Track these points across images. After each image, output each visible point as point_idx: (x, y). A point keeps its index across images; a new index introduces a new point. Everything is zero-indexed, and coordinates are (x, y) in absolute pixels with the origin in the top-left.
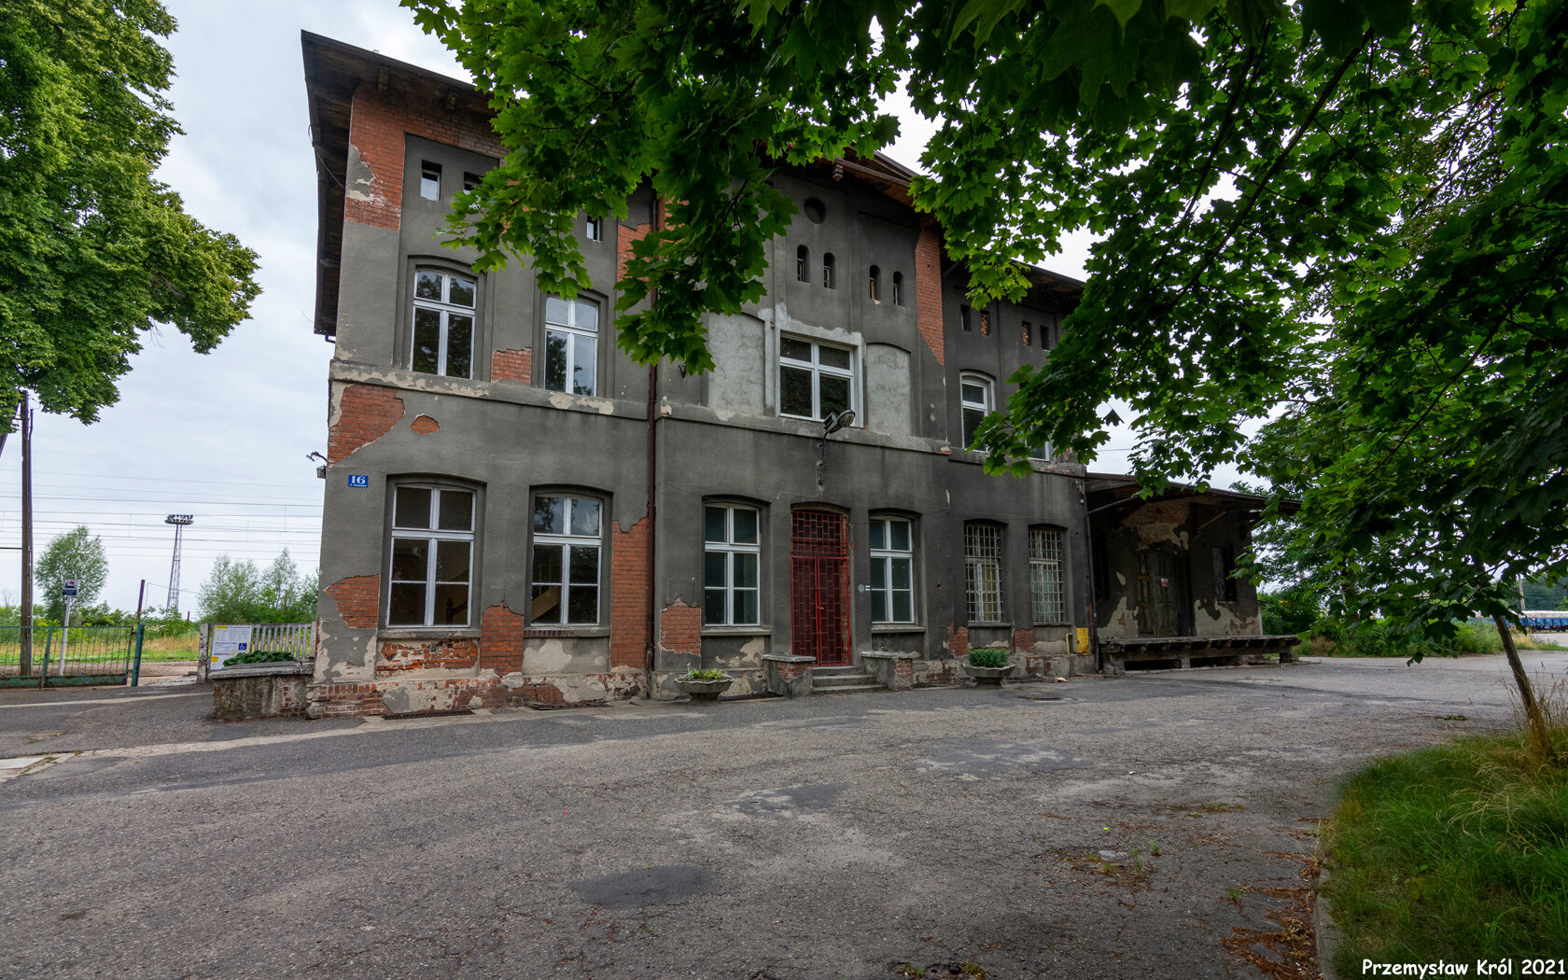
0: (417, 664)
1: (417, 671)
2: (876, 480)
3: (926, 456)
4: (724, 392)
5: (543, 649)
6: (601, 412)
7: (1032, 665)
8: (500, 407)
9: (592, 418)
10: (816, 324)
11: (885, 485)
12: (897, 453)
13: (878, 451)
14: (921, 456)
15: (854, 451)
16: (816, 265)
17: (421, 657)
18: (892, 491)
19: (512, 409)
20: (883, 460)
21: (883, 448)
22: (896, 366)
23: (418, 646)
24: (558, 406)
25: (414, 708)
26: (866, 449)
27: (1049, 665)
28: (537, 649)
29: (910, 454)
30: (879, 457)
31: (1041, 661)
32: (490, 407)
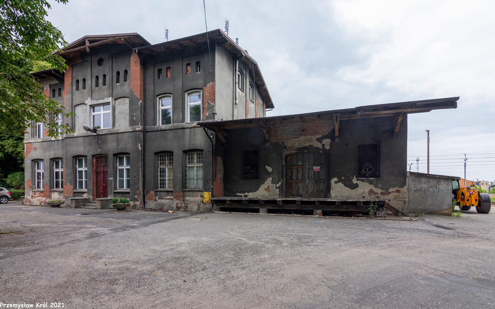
0: (38, 196)
1: (39, 197)
2: (115, 144)
3: (131, 133)
4: (79, 128)
5: (55, 194)
6: (60, 139)
7: (179, 206)
8: (45, 142)
9: (59, 141)
10: (99, 100)
11: (118, 145)
12: (122, 134)
13: (116, 135)
14: (130, 133)
15: (109, 136)
16: (101, 80)
17: (39, 195)
18: (120, 147)
19: (47, 142)
20: (117, 137)
21: (117, 133)
22: (125, 103)
23: (38, 193)
24: (53, 140)
25: (35, 205)
26: (113, 135)
27: (187, 206)
28: (54, 194)
29: (125, 133)
30: (116, 137)
31: (183, 204)
32: (43, 143)
